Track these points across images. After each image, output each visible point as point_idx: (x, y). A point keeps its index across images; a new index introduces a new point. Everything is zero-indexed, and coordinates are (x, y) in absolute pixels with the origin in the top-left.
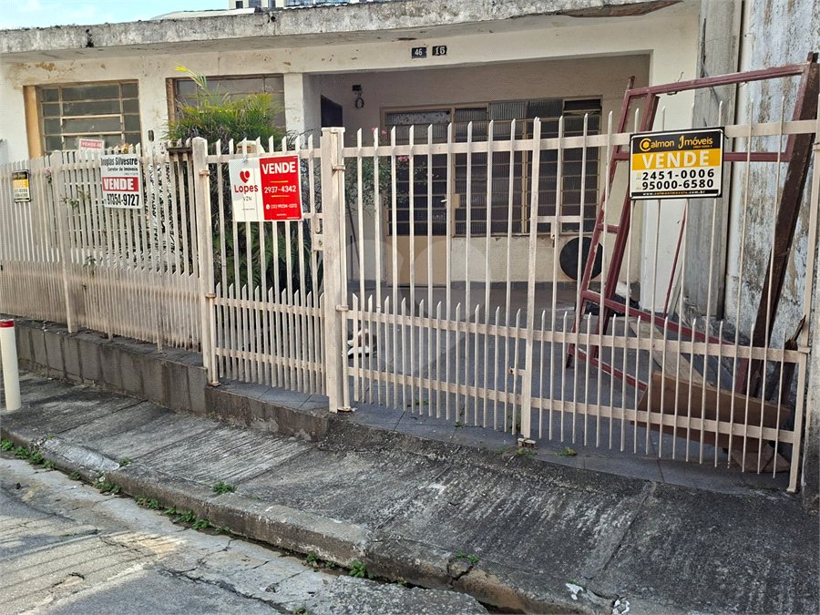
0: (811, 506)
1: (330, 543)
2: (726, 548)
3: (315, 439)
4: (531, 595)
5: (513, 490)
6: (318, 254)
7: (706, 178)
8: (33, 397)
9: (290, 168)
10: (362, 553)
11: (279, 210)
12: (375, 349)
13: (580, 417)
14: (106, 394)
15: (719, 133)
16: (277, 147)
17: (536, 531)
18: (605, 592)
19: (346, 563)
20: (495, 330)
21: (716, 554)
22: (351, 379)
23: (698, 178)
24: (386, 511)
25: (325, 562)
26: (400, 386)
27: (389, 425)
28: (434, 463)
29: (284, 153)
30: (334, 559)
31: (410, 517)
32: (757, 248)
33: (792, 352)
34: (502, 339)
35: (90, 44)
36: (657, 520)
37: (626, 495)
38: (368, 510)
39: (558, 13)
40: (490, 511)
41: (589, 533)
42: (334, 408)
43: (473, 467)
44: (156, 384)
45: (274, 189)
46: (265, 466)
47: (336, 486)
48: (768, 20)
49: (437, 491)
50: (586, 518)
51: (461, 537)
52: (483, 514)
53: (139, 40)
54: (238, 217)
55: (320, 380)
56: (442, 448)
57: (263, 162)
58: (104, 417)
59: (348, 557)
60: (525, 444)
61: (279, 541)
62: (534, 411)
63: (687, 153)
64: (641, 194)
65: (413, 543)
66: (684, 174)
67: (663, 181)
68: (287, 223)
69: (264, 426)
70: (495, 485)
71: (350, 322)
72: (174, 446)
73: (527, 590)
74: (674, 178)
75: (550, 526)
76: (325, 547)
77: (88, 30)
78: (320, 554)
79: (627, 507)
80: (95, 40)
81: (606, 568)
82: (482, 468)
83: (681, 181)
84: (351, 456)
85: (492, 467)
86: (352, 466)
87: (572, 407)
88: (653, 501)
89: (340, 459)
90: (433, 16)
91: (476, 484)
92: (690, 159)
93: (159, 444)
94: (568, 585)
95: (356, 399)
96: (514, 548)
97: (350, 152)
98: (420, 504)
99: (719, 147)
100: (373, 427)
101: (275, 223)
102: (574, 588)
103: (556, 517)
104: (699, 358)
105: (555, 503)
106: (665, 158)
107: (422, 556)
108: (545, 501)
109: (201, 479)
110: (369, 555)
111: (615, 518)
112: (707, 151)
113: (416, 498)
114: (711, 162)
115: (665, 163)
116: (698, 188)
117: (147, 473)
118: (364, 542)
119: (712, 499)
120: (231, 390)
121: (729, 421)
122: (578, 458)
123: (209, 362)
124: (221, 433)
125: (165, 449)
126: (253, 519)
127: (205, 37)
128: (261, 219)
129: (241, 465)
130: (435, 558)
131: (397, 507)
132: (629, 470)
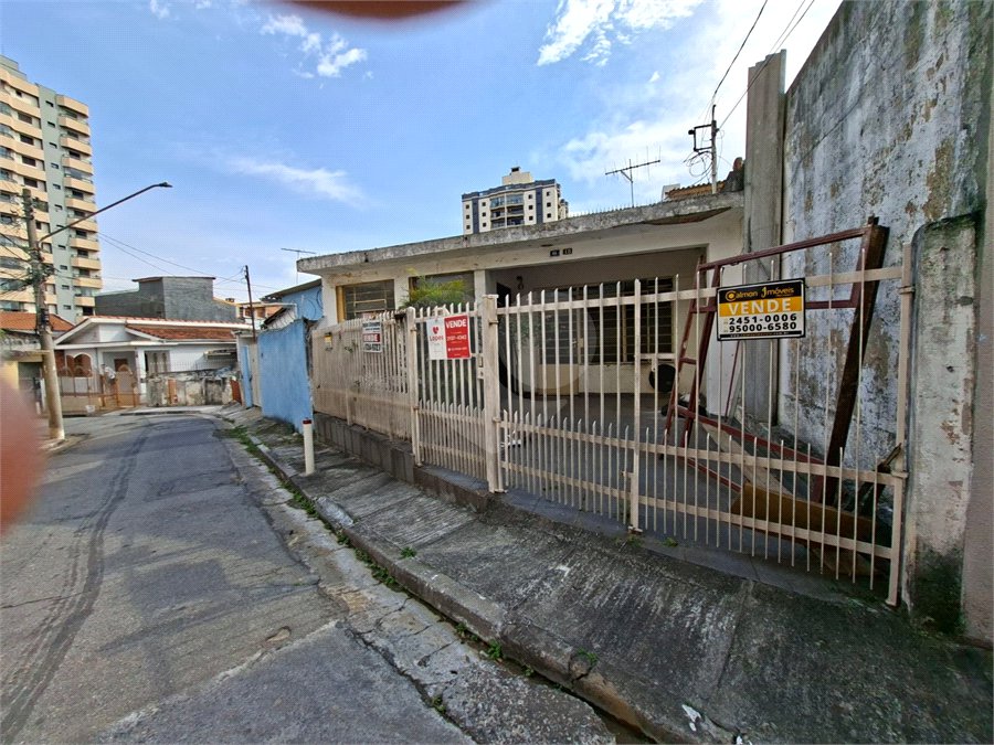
0: (920, 627)
1: (475, 618)
2: (841, 673)
3: (479, 511)
4: (648, 714)
5: (625, 577)
6: (481, 381)
7: (789, 321)
8: (323, 465)
9: (463, 323)
10: (498, 635)
11: (456, 352)
12: (525, 442)
13: (680, 515)
14: (363, 465)
15: (800, 283)
16: (456, 311)
17: (648, 628)
18: (724, 722)
19: (487, 639)
20: (608, 441)
21: (834, 681)
22: (503, 469)
23: (781, 321)
24: (521, 591)
25: (471, 633)
26: (537, 478)
27: (529, 506)
28: (562, 543)
29: (459, 314)
30: (477, 633)
31: (540, 599)
32: (809, 375)
33: (884, 475)
34: (614, 448)
35: (367, 261)
36: (761, 626)
37: (726, 591)
38: (507, 588)
39: (643, 223)
40: (607, 599)
41: (697, 636)
42: (492, 490)
43: (593, 550)
44: (388, 460)
45: (452, 338)
46: (441, 533)
47: (486, 559)
48: (809, 206)
49: (563, 572)
50: (692, 616)
51: (582, 628)
52: (601, 601)
53: (392, 256)
54: (432, 357)
55: (482, 469)
56: (568, 531)
57: (447, 320)
58: (357, 481)
59: (487, 635)
60: (634, 532)
61: (439, 607)
62: (641, 507)
63: (769, 301)
64: (729, 336)
65: (540, 630)
66: (768, 319)
67: (748, 325)
68: (461, 360)
69: (447, 497)
70: (611, 570)
71: (502, 430)
72: (390, 508)
73: (643, 708)
74: (759, 322)
75: (660, 623)
76: (471, 622)
77: (365, 253)
78: (468, 626)
79: (729, 607)
80: (369, 258)
81: (719, 685)
82: (600, 552)
83: (765, 324)
84: (501, 530)
85: (608, 551)
86: (500, 540)
87: (673, 505)
88: (753, 602)
89: (493, 531)
90: (563, 230)
91: (595, 568)
92: (773, 306)
93: (382, 506)
94: (684, 707)
95: (507, 484)
96: (629, 647)
97: (501, 311)
98: (549, 586)
99: (800, 295)
100: (518, 507)
101: (454, 360)
102: (691, 714)
103: (665, 611)
104: (788, 475)
105: (663, 595)
106: (750, 306)
107: (547, 648)
108: (654, 592)
109: (398, 540)
110: (504, 637)
111: (719, 619)
112: (789, 299)
113: (545, 579)
114: (792, 307)
115: (750, 311)
116: (782, 330)
117: (366, 532)
118: (500, 624)
119: (811, 606)
120: (429, 470)
121: (820, 531)
122: (680, 548)
123: (416, 451)
124: (421, 500)
125: (383, 510)
126: (422, 585)
127: (427, 252)
128: (445, 358)
129: (426, 530)
130: (559, 652)
131: (531, 587)
132: (726, 565)
